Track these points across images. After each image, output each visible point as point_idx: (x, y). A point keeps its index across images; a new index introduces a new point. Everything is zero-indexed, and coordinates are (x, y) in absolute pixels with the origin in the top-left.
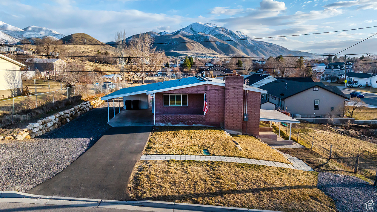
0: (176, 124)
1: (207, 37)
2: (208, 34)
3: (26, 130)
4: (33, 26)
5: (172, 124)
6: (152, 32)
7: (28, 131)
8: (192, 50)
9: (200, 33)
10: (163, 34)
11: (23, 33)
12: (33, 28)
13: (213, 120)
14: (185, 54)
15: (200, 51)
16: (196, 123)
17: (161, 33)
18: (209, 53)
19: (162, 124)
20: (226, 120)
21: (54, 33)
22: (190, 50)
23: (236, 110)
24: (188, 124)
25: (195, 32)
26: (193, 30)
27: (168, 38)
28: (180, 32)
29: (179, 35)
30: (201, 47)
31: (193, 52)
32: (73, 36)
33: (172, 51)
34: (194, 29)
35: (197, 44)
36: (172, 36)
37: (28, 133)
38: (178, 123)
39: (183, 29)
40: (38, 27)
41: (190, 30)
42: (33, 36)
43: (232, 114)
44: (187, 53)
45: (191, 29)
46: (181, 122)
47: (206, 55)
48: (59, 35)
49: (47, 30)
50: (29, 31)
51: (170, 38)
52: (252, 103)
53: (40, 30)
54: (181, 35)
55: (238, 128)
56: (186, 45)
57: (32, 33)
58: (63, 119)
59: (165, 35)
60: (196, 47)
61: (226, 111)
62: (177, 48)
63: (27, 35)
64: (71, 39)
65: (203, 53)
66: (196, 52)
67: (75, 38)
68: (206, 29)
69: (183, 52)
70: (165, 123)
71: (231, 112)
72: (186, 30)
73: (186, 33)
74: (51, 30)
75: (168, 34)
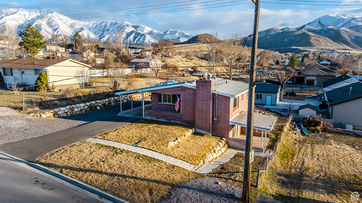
0: (159, 118)
1: (338, 30)
2: (340, 27)
3: (52, 111)
4: (171, 30)
5: (156, 118)
6: (273, 28)
7: (53, 113)
8: (317, 46)
9: (330, 26)
10: (285, 30)
11: (163, 36)
12: (170, 31)
13: (187, 119)
14: (307, 50)
15: (327, 46)
16: (174, 120)
17: (284, 29)
18: (339, 48)
19: (149, 118)
20: (197, 120)
21: (185, 35)
22: (315, 46)
23: (205, 111)
24: (168, 119)
25: (324, 25)
26: (321, 24)
27: (291, 34)
28: (305, 27)
29: (303, 30)
30: (329, 42)
31: (318, 48)
32: (199, 36)
33: (293, 47)
34: (323, 23)
35: (325, 39)
36: (295, 32)
37: (52, 114)
38: (160, 118)
39: (309, 24)
40: (174, 30)
41: (318, 24)
42: (170, 38)
43: (202, 115)
44: (310, 49)
45: (319, 22)
46: (163, 117)
47: (334, 51)
48: (189, 36)
49: (180, 33)
50: (168, 34)
51: (292, 33)
52: (222, 106)
53: (176, 32)
54: (306, 30)
55: (207, 128)
56: (311, 40)
57: (169, 36)
58: (92, 106)
59: (288, 31)
60: (322, 42)
61: (197, 112)
62: (299, 44)
63: (165, 37)
64: (196, 40)
65: (331, 48)
66: (322, 48)
67: (200, 38)
68: (339, 21)
69: (306, 48)
70: (151, 117)
71: (200, 113)
72: (313, 24)
73: (312, 28)
74: (184, 32)
75: (291, 30)
